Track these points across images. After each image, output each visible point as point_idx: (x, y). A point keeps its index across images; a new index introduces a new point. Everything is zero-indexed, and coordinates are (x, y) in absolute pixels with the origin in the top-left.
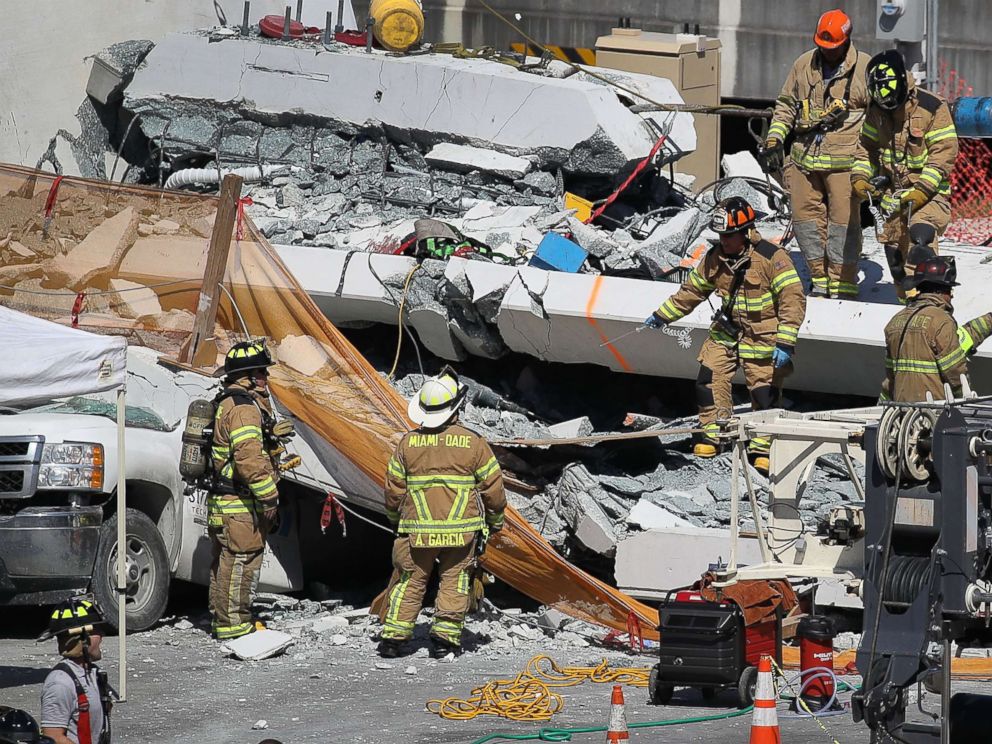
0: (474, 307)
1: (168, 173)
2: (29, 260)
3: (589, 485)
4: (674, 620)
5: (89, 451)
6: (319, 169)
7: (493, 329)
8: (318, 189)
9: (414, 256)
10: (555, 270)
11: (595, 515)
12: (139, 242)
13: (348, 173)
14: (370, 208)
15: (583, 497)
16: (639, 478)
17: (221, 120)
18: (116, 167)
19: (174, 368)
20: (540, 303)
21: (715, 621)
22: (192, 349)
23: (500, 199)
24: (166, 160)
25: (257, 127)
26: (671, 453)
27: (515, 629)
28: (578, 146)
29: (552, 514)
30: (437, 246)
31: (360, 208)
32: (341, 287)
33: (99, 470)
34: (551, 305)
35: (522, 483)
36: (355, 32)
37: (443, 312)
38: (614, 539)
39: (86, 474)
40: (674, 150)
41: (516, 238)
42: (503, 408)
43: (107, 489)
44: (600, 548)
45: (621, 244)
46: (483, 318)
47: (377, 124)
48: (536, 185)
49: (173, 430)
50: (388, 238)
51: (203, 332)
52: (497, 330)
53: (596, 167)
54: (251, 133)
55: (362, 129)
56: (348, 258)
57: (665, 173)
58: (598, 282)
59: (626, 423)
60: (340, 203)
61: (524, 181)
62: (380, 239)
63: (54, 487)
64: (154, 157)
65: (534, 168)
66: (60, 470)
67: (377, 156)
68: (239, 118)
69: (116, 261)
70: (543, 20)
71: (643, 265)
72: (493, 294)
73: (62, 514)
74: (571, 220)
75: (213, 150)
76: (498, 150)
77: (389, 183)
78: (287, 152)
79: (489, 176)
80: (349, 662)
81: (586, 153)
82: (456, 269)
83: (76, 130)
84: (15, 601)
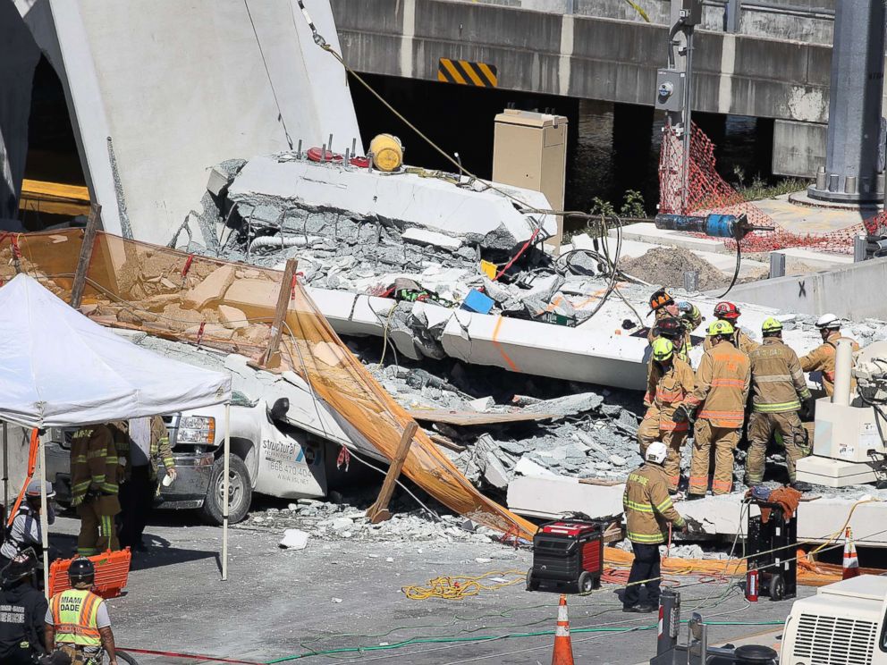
0: (428, 331)
1: (252, 239)
2: (172, 291)
3: (493, 447)
4: (542, 543)
5: (207, 421)
6: (340, 240)
7: (438, 344)
8: (339, 252)
9: (394, 298)
10: (475, 311)
11: (496, 465)
12: (237, 282)
13: (357, 243)
14: (369, 265)
15: (490, 455)
16: (522, 442)
17: (284, 208)
18: (223, 231)
19: (256, 369)
20: (467, 330)
21: (564, 545)
22: (266, 358)
23: (444, 263)
24: (252, 231)
25: (305, 212)
26: (540, 426)
27: (449, 530)
28: (489, 233)
29: (472, 463)
30: (408, 293)
31: (364, 265)
32: (352, 315)
33: (212, 433)
34: (473, 333)
35: (455, 445)
36: (362, 158)
37: (410, 332)
38: (507, 480)
39: (205, 435)
40: (545, 235)
41: (453, 289)
42: (444, 388)
43: (217, 443)
44: (499, 485)
45: (513, 295)
46: (433, 337)
47: (374, 215)
48: (464, 255)
49: (255, 405)
50: (379, 284)
51: (273, 349)
52: (441, 345)
53: (499, 245)
54: (302, 216)
55: (365, 217)
56: (356, 298)
57: (539, 246)
58: (500, 320)
59: (514, 401)
60: (352, 262)
61: (459, 252)
62: (374, 285)
63: (186, 442)
64: (245, 228)
65: (464, 244)
66: (190, 432)
67: (374, 233)
68: (295, 208)
69: (222, 293)
70: (459, 46)
71: (526, 308)
72: (440, 324)
73: (191, 458)
74: (485, 279)
75: (279, 226)
76: (443, 233)
77: (381, 250)
78: (322, 229)
79: (438, 249)
80: (353, 551)
81: (494, 237)
82: (418, 308)
83: (201, 211)
84: (162, 506)
